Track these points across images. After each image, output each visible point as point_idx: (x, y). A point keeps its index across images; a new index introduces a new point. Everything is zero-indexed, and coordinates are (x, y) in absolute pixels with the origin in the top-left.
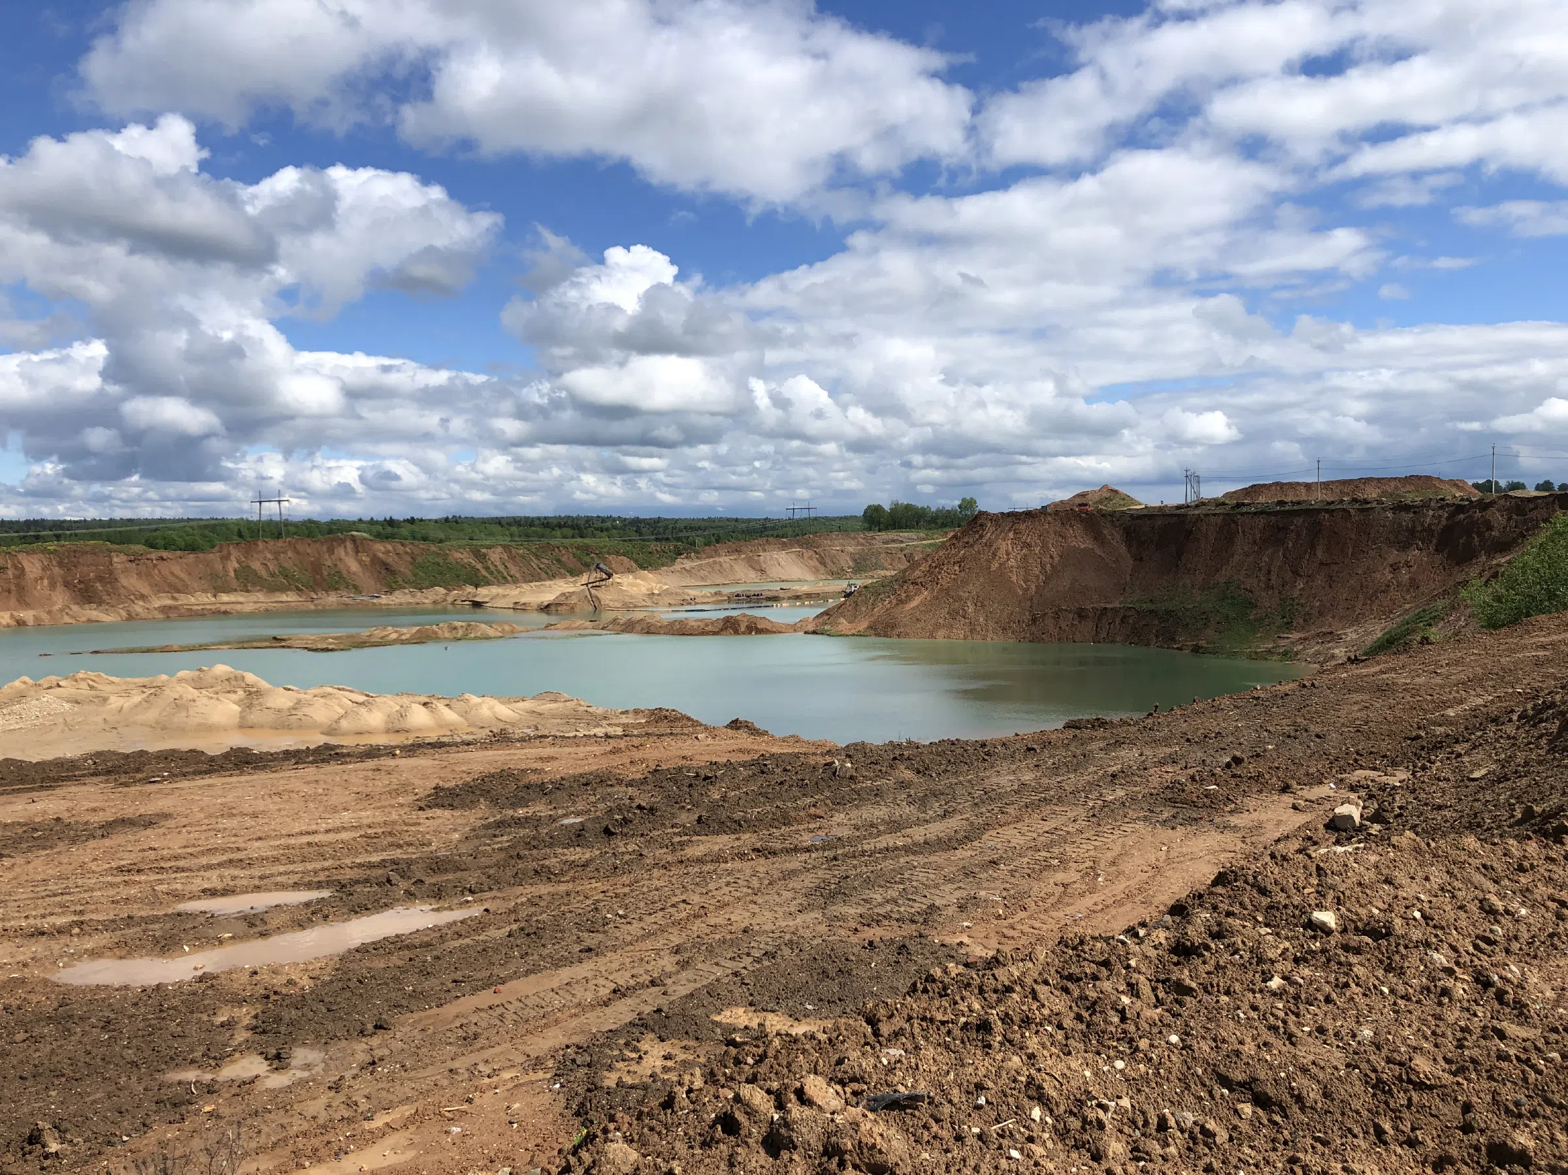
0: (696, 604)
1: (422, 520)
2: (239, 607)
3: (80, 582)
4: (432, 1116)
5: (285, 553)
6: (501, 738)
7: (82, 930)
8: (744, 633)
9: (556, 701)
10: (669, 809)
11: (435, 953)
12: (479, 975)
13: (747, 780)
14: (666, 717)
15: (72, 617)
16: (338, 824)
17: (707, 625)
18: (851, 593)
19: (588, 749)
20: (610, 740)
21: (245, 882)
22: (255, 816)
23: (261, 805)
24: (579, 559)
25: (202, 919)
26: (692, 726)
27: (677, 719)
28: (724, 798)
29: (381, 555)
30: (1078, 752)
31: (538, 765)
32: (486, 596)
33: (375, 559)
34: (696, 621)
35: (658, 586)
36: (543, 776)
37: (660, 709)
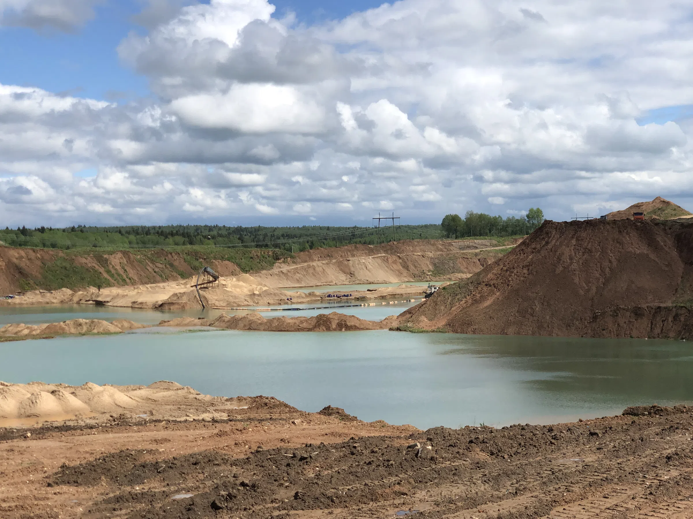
0: (292, 303)
6: (120, 422)
8: (335, 330)
9: (168, 389)
10: (269, 486)
13: (339, 460)
14: (266, 404)
17: (302, 322)
18: (431, 294)
19: (198, 432)
20: (217, 425)
24: (189, 264)
26: (290, 412)
27: (275, 406)
28: (318, 476)
29: (15, 260)
30: (637, 436)
31: (154, 447)
32: (108, 296)
33: (10, 264)
34: (292, 318)
35: (259, 287)
36: (157, 456)
37: (261, 396)
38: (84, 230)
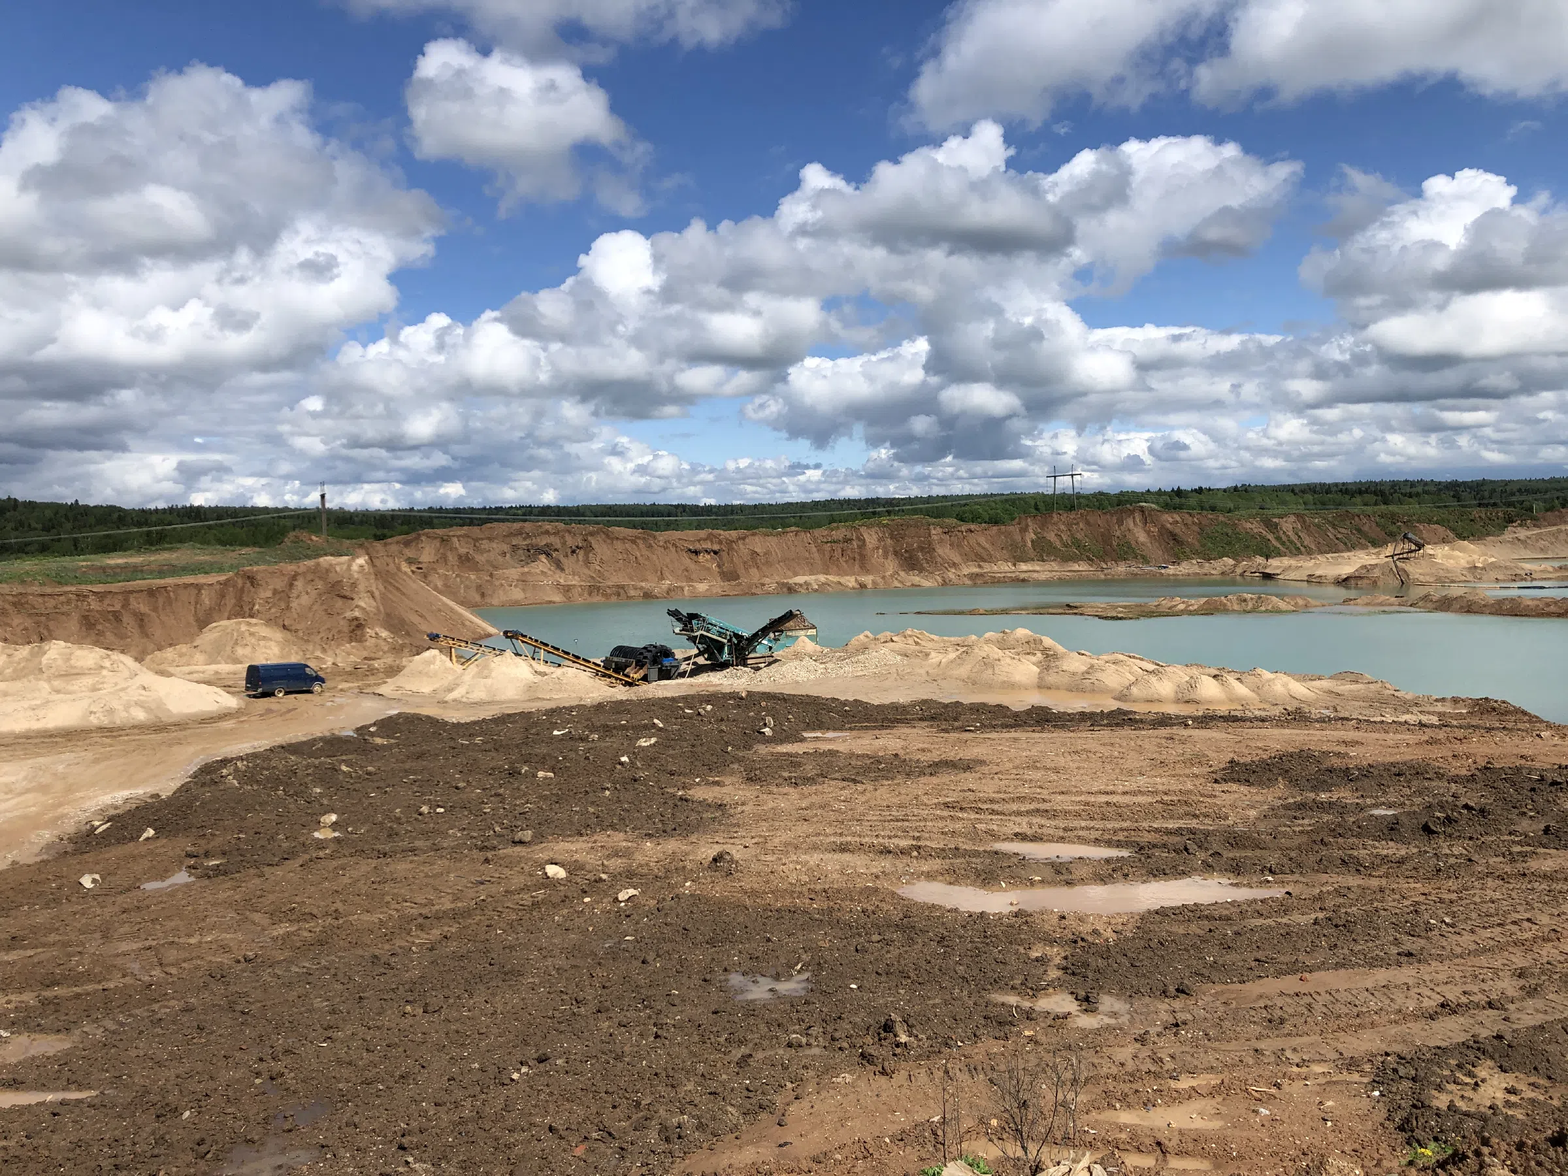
0: (1533, 580)
1: (1210, 489)
2: (1035, 575)
3: (906, 551)
4: (1239, 1091)
5: (1077, 524)
6: (1296, 716)
7: (919, 853)
9: (1357, 682)
10: (1505, 813)
11: (1235, 928)
12: (1282, 959)
14: (1494, 709)
15: (900, 582)
16: (1134, 787)
17: (1548, 605)
19: (1399, 736)
20: (1426, 730)
21: (1051, 831)
22: (1056, 771)
23: (1061, 762)
24: (1383, 528)
25: (1016, 860)
26: (1531, 721)
27: (1507, 713)
29: (1169, 526)
31: (1342, 749)
32: (1278, 567)
33: (1163, 531)
34: (1533, 599)
35: (1482, 559)
36: (1347, 760)
37: (1486, 699)
38: (1249, 489)
